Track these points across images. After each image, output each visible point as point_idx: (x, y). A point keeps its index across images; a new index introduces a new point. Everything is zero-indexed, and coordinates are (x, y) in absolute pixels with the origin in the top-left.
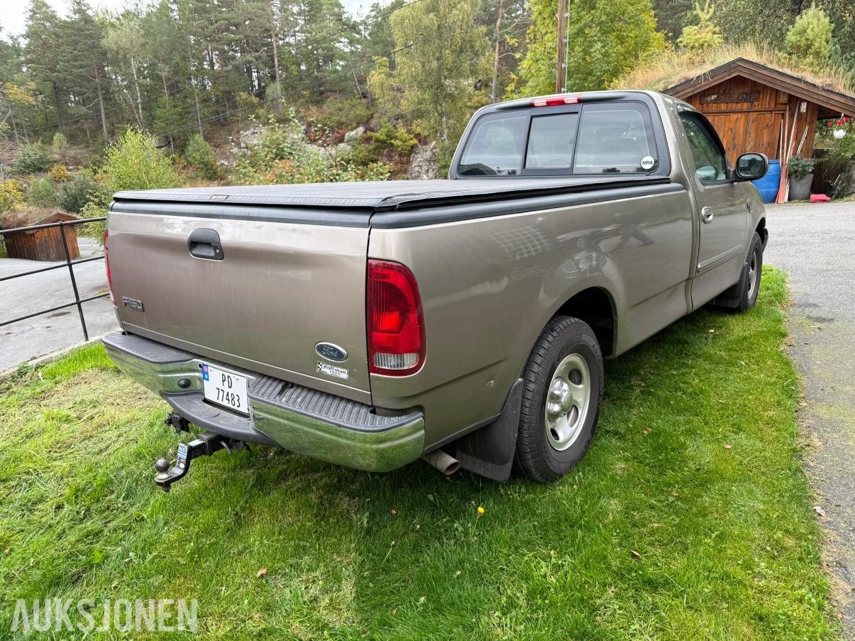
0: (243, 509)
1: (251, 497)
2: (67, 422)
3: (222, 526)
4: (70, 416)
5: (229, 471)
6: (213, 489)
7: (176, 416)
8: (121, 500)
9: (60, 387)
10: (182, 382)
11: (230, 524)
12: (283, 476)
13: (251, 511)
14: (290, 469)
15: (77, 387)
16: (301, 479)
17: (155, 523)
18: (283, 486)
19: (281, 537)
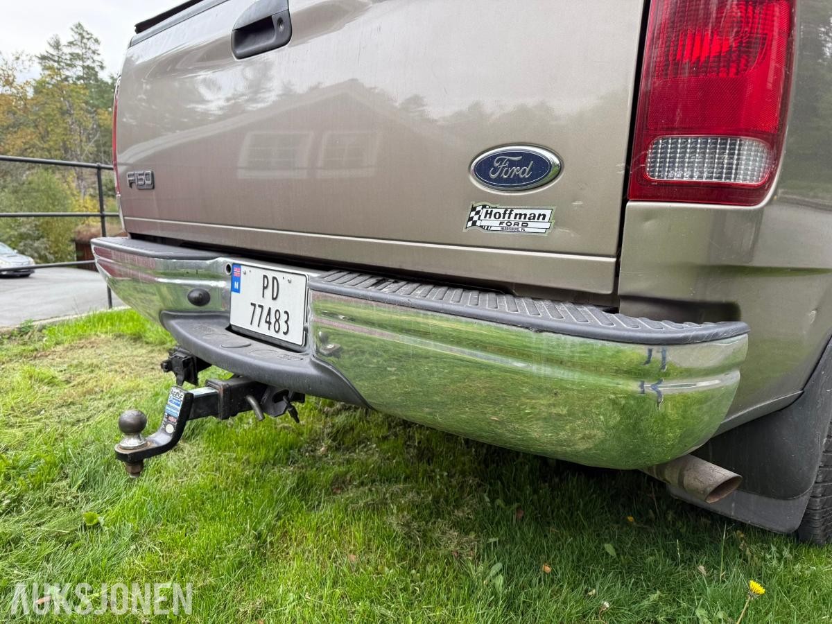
0: (272, 530)
1: (287, 510)
2: (51, 385)
3: (231, 554)
4: (56, 377)
5: (255, 466)
6: (226, 489)
7: (180, 355)
8: (74, 490)
9: (59, 348)
10: (195, 295)
11: (245, 552)
12: (339, 484)
13: (285, 534)
14: (351, 474)
15: (80, 351)
16: (370, 490)
17: (115, 536)
18: (341, 498)
19: (338, 591)
